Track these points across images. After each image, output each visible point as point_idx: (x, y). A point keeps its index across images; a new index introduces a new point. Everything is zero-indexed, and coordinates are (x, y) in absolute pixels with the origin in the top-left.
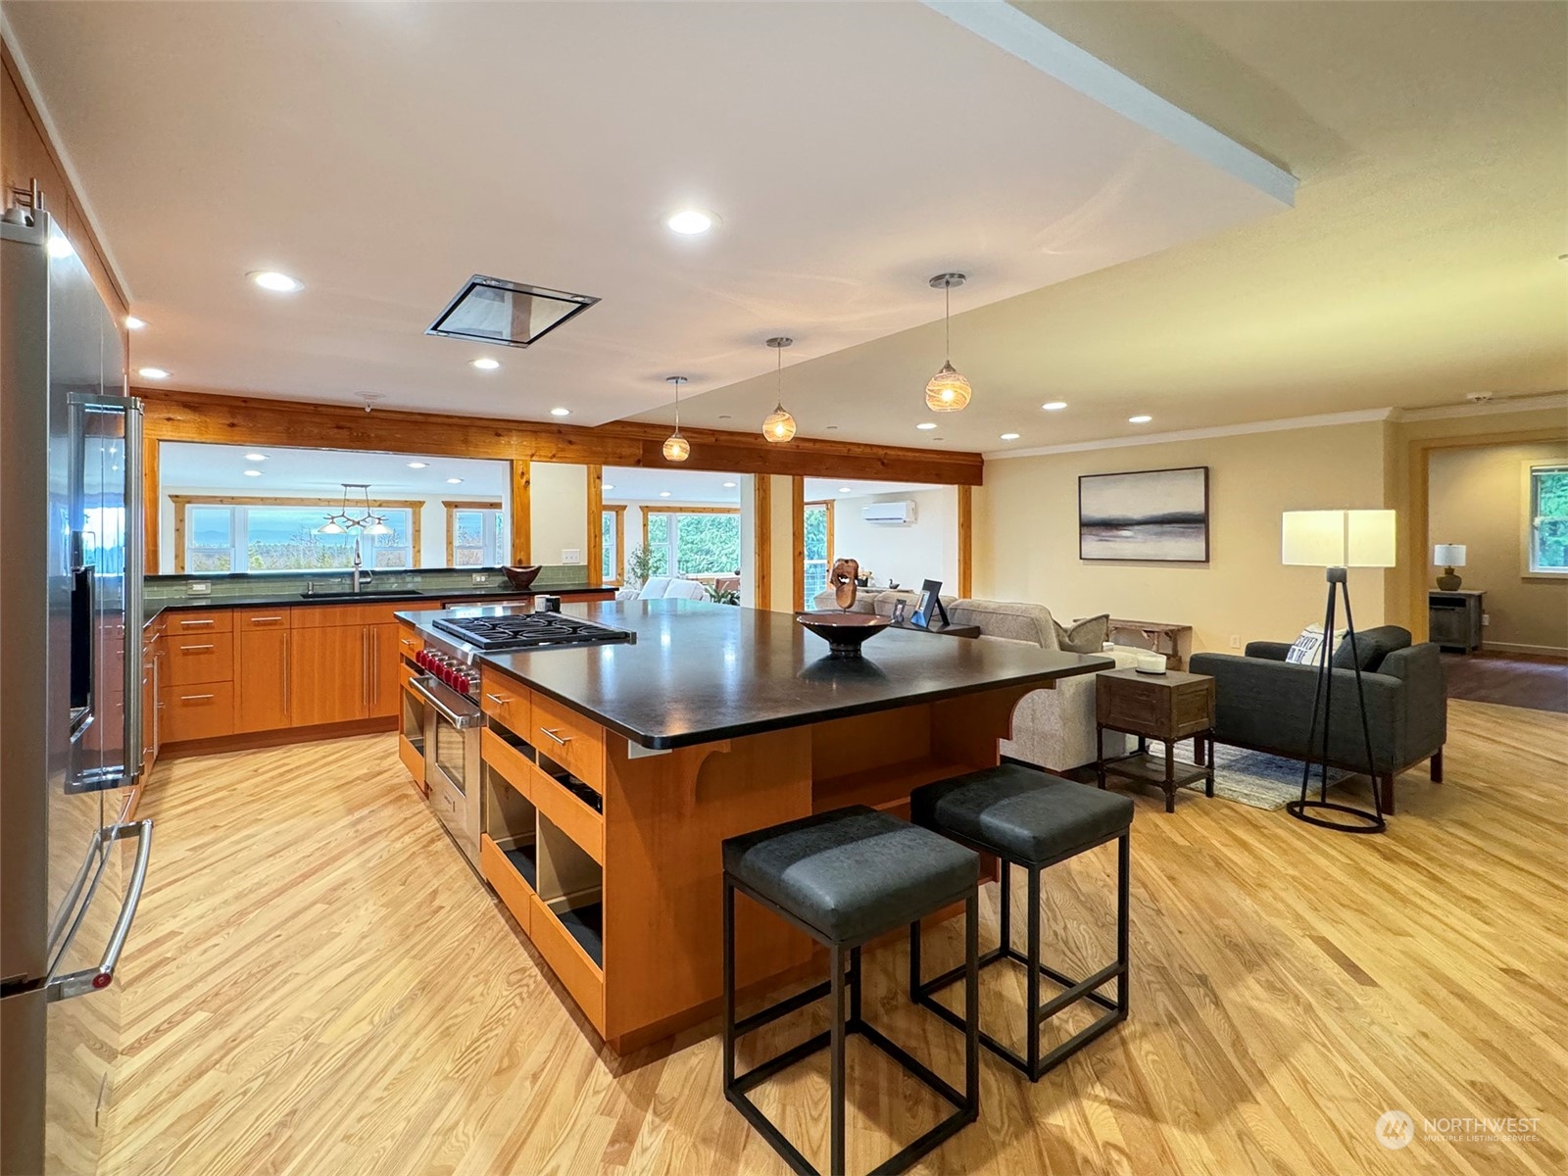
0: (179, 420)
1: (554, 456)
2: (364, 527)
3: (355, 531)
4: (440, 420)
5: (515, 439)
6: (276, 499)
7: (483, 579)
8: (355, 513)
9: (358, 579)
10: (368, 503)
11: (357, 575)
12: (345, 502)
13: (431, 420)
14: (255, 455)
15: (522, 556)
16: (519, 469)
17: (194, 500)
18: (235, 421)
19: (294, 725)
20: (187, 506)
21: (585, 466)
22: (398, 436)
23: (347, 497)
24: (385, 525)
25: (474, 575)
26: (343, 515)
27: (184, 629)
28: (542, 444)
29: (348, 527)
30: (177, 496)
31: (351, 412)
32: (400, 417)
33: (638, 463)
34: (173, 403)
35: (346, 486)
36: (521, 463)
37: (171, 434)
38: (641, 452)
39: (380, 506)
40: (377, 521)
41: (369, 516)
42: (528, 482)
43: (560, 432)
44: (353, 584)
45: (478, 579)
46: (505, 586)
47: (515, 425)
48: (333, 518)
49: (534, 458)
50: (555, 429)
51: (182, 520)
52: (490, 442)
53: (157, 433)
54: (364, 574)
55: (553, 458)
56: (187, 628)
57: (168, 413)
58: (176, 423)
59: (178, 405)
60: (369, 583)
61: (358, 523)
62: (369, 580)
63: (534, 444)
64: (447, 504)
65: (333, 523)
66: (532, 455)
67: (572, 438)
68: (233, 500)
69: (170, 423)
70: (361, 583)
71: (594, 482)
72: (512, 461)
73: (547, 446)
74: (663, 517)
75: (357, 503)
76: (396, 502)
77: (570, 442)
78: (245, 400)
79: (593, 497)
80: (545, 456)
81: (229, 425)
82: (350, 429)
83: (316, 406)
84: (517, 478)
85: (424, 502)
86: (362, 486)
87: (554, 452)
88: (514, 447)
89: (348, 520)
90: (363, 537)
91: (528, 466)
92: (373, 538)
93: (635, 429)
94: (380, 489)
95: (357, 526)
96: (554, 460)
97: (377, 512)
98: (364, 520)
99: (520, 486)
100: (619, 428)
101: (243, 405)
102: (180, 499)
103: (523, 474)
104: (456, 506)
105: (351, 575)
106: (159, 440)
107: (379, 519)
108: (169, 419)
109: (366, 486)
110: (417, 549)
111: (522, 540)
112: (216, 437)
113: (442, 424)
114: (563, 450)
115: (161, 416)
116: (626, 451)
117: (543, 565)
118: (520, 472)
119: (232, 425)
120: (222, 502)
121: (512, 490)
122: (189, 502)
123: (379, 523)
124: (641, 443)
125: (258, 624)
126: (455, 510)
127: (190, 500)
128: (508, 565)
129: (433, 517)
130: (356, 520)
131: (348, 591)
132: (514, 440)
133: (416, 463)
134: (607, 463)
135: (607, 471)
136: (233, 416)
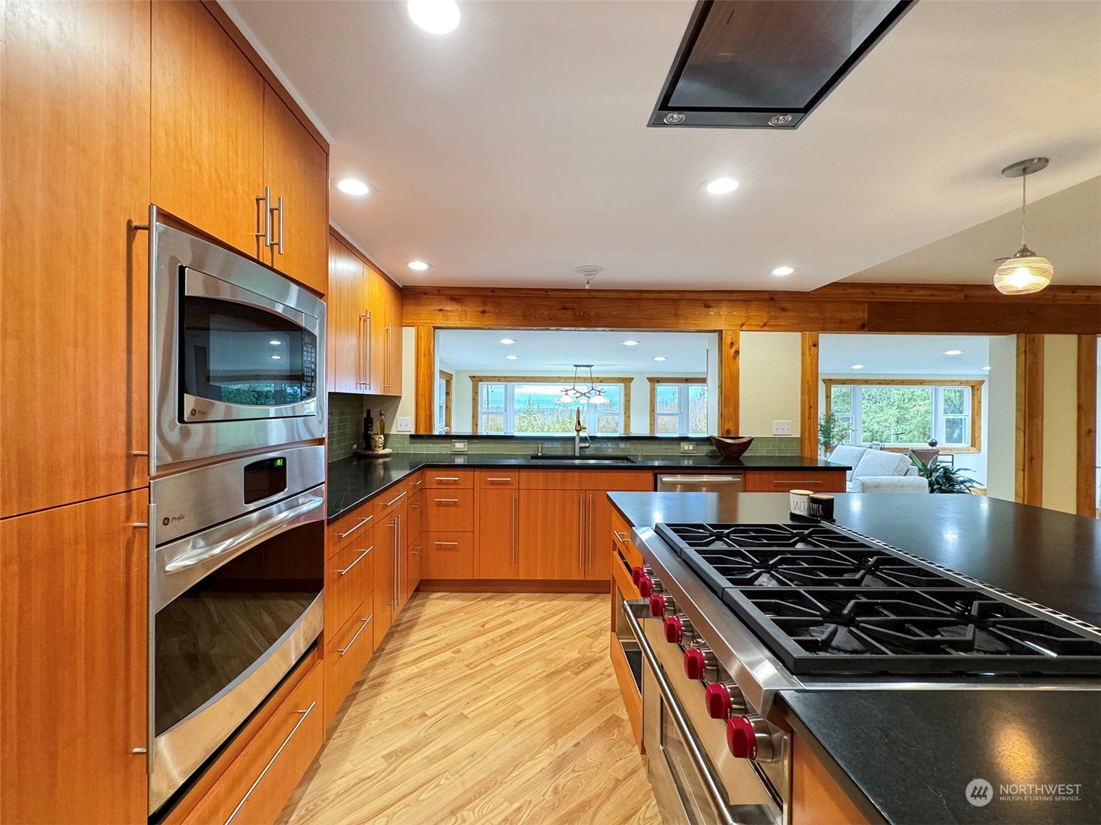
0: (447, 310)
1: (765, 325)
2: (589, 397)
3: (583, 400)
4: (650, 296)
5: (724, 309)
6: (532, 378)
7: (691, 447)
8: (583, 388)
9: (578, 444)
10: (592, 380)
11: (577, 440)
12: (576, 380)
13: (646, 296)
14: (507, 339)
15: (730, 426)
16: (728, 339)
17: (483, 380)
18: (486, 309)
19: (521, 578)
20: (480, 383)
21: (800, 333)
22: (615, 313)
23: (577, 376)
24: (604, 396)
25: (682, 444)
26: (574, 389)
27: (438, 484)
28: (753, 313)
29: (577, 398)
30: (474, 377)
31: (576, 294)
32: (616, 295)
33: (864, 327)
34: (444, 297)
35: (576, 366)
36: (730, 332)
37: (441, 321)
38: (866, 316)
39: (601, 382)
40: (598, 393)
41: (593, 389)
42: (737, 352)
43: (772, 299)
44: (575, 448)
45: (686, 448)
46: (712, 456)
47: (724, 296)
48: (567, 391)
49: (744, 328)
50: (767, 296)
51: (477, 393)
52: (700, 314)
53: (433, 322)
54: (583, 440)
55: (764, 326)
56: (440, 482)
57: (440, 305)
58: (445, 313)
59: (447, 299)
60: (588, 447)
61: (585, 394)
62: (587, 445)
63: (743, 314)
64: (651, 380)
65: (566, 394)
66: (742, 325)
67: (784, 305)
68: (506, 379)
69: (440, 313)
70: (581, 448)
71: (810, 350)
72: (720, 332)
73: (758, 314)
74: (844, 389)
75: (585, 380)
76: (613, 379)
77: (784, 310)
78: (493, 290)
79: (808, 366)
80: (755, 325)
81: (481, 312)
82: (573, 309)
83: (546, 290)
84: (726, 348)
85: (633, 378)
86: (587, 366)
87: (765, 320)
88: (721, 318)
89: (577, 392)
90: (589, 405)
91: (737, 337)
92: (595, 406)
93: (858, 291)
94: (601, 367)
95: (583, 397)
96: (765, 328)
97: (599, 386)
98: (589, 392)
99: (729, 356)
100: (840, 291)
101: (491, 294)
102: (476, 379)
103: (732, 344)
104: (658, 382)
105: (573, 439)
106: (435, 328)
107: (599, 391)
108: (440, 310)
109: (590, 366)
110: (627, 415)
111: (731, 410)
112: (472, 322)
113: (654, 299)
114: (775, 318)
115: (435, 308)
116: (846, 315)
117: (754, 436)
118: (729, 342)
119: (484, 312)
120: (499, 380)
121: (721, 360)
122: (480, 381)
123: (600, 395)
124: (866, 305)
125: (493, 483)
126: (657, 384)
127: (481, 379)
128: (715, 434)
129: (640, 390)
130: (583, 392)
131: (570, 453)
132: (724, 311)
133: (631, 340)
134: (825, 329)
135: (825, 339)
136: (485, 304)
